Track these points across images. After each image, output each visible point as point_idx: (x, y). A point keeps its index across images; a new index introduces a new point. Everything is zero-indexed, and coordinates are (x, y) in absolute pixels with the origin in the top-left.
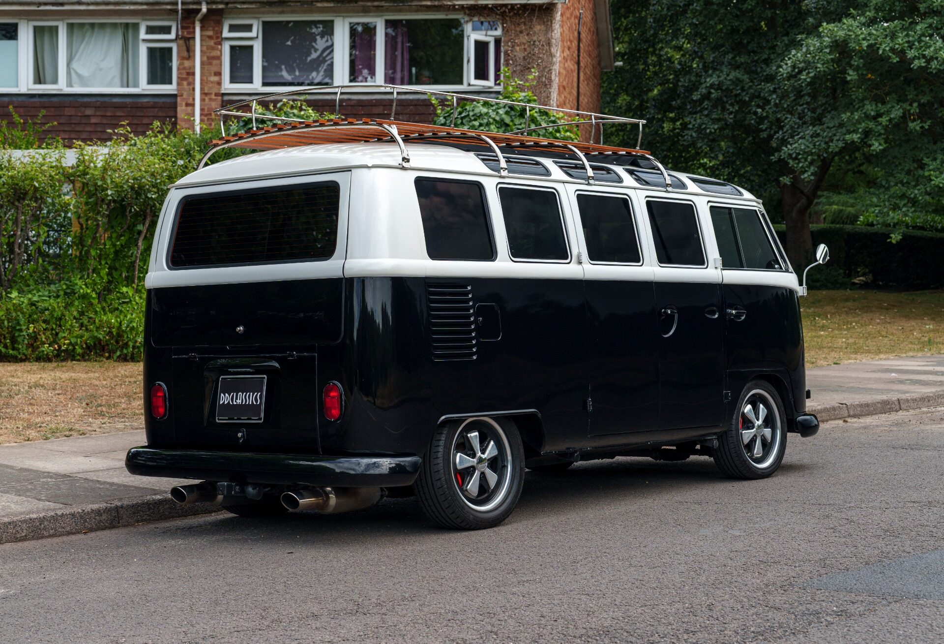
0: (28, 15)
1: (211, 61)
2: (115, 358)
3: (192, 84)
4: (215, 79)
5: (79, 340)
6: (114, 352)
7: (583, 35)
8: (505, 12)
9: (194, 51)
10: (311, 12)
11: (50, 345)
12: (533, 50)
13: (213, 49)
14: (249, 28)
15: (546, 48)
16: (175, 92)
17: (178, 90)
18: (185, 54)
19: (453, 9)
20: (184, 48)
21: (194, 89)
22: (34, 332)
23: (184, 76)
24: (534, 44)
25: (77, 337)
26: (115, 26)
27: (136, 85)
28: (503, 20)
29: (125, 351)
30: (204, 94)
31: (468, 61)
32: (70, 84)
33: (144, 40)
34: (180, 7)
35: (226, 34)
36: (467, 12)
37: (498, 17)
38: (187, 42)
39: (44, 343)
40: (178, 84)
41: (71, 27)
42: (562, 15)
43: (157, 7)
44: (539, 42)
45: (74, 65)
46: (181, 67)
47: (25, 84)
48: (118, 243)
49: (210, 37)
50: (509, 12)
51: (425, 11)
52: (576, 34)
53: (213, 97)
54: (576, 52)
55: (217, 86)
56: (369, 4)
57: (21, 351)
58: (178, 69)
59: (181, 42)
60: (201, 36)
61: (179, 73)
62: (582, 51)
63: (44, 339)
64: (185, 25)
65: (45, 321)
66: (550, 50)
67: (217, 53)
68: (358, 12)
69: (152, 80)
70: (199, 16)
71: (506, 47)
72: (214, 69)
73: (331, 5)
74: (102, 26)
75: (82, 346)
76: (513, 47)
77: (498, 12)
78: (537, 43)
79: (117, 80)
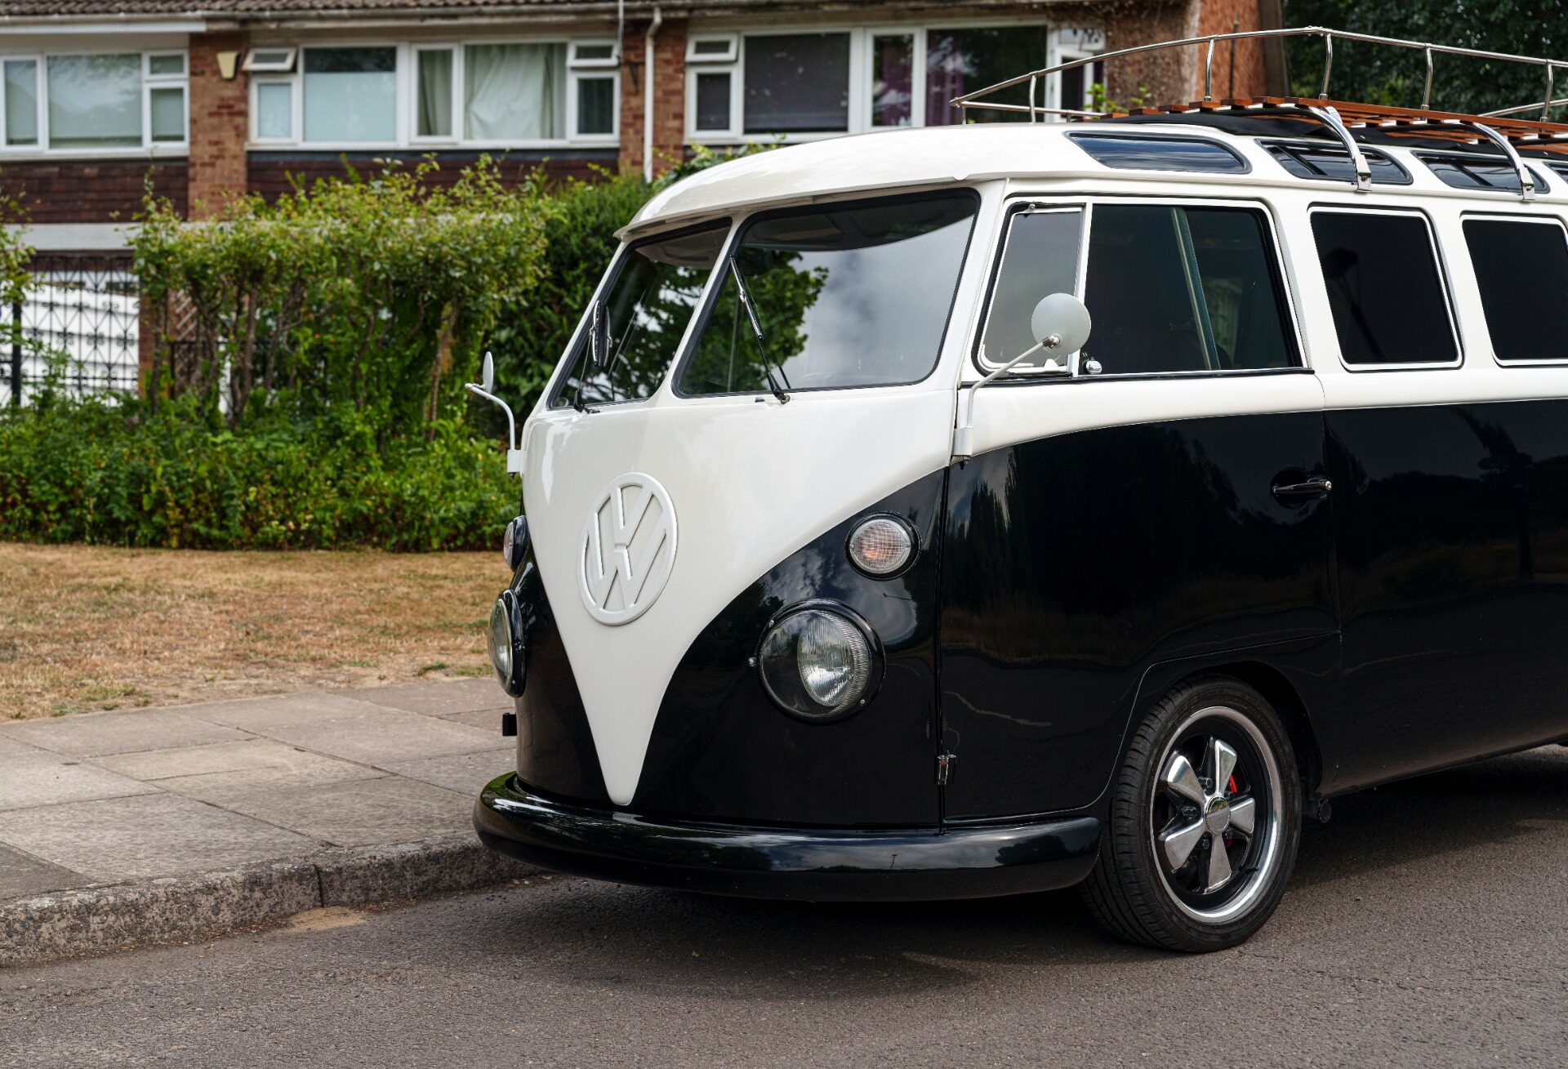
0: (410, 34)
1: (669, 97)
2: (388, 546)
3: (640, 132)
4: (673, 124)
5: (328, 515)
6: (387, 536)
7: (1240, 60)
8: (1109, 12)
9: (644, 83)
10: (816, 19)
11: (282, 522)
12: (1153, 71)
13: (672, 79)
14: (723, 47)
15: (1174, 67)
16: (616, 145)
17: (622, 141)
18: (631, 87)
19: (1029, 9)
20: (631, 79)
21: (643, 140)
22: (256, 500)
23: (630, 120)
24: (1154, 63)
25: (325, 509)
26: (533, 48)
27: (562, 136)
28: (1106, 26)
29: (405, 536)
30: (658, 146)
31: (1052, 89)
32: (468, 135)
33: (575, 69)
34: (621, 15)
35: (691, 56)
36: (1051, 12)
37: (1099, 21)
38: (632, 67)
39: (271, 519)
40: (622, 132)
41: (472, 52)
42: (1202, 21)
43: (590, 18)
44: (1163, 58)
45: (476, 107)
46: (626, 107)
47: (406, 135)
48: (408, 353)
49: (668, 62)
50: (1117, 13)
51: (987, 15)
52: (1227, 55)
53: (671, 150)
54: (1227, 84)
55: (676, 135)
56: (902, 5)
57: (232, 531)
58: (622, 110)
59: (626, 70)
60: (655, 60)
61: (623, 116)
62: (1237, 83)
63: (271, 513)
64: (631, 44)
65: (274, 483)
66: (1179, 70)
67: (678, 85)
68: (886, 19)
69: (585, 127)
70: (651, 30)
71: (1111, 69)
72: (674, 109)
73: (845, 8)
74: (517, 48)
75: (334, 524)
76: (1122, 67)
77: (1099, 13)
78: (1160, 61)
79: (536, 129)
